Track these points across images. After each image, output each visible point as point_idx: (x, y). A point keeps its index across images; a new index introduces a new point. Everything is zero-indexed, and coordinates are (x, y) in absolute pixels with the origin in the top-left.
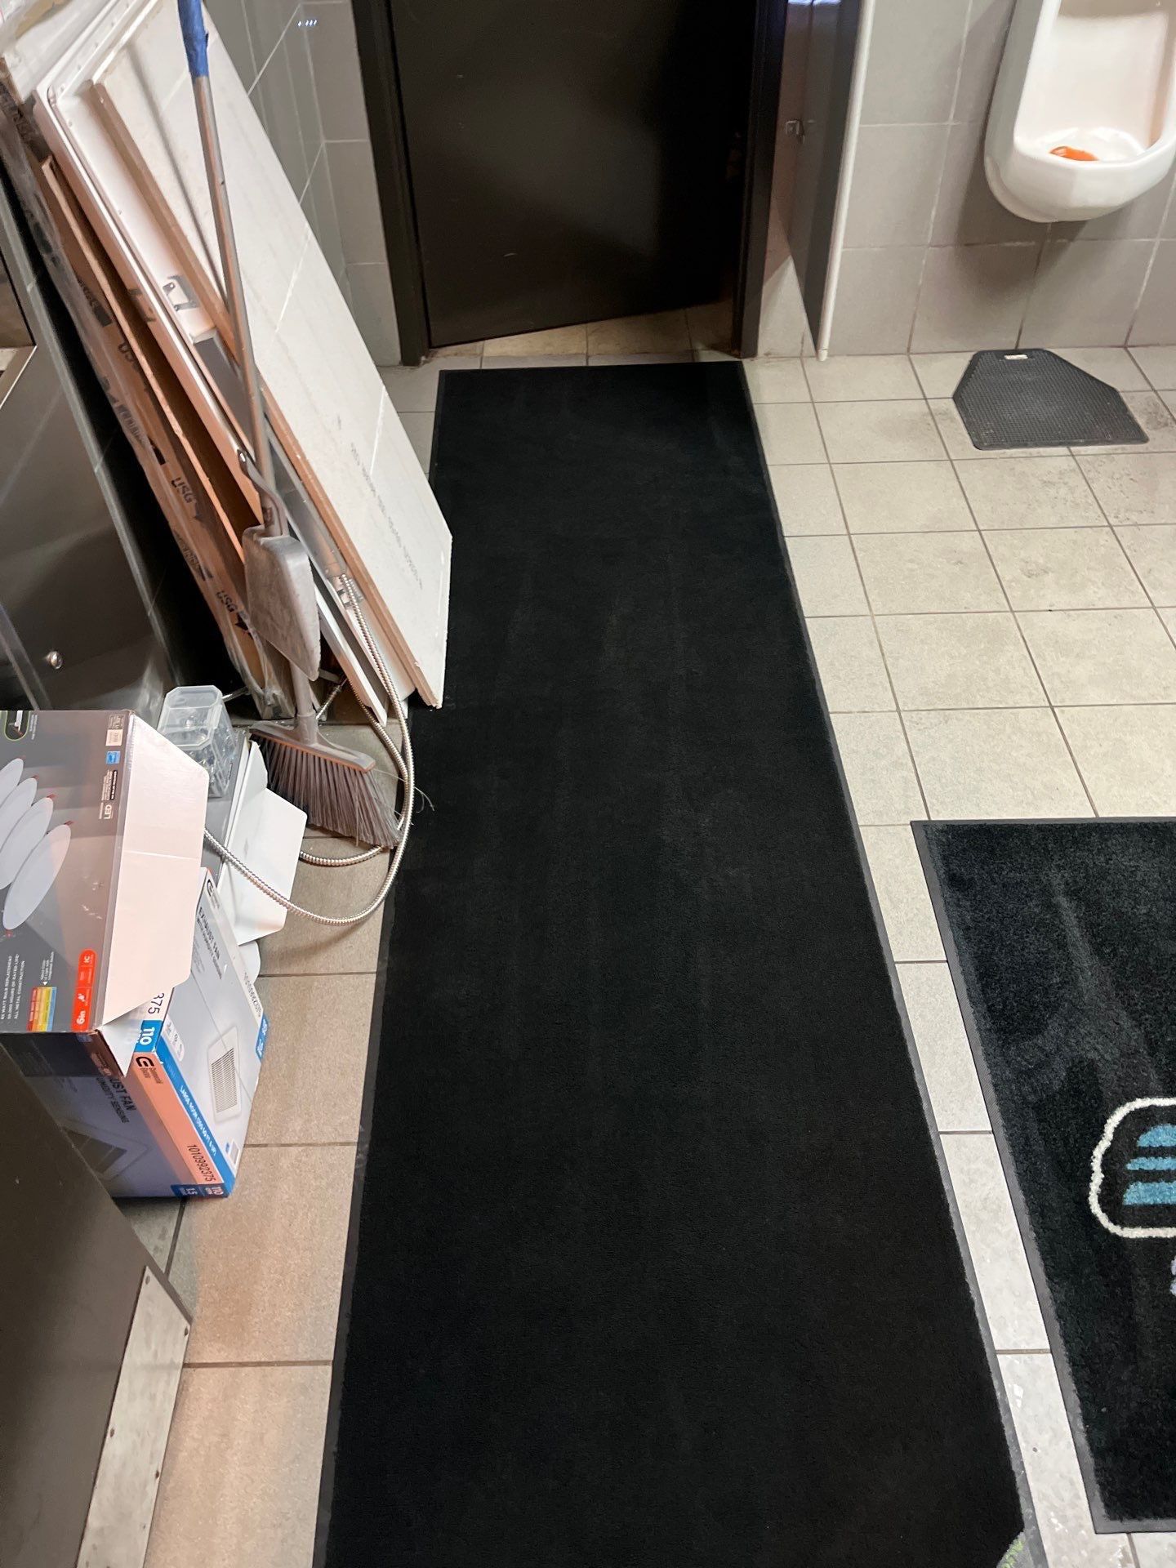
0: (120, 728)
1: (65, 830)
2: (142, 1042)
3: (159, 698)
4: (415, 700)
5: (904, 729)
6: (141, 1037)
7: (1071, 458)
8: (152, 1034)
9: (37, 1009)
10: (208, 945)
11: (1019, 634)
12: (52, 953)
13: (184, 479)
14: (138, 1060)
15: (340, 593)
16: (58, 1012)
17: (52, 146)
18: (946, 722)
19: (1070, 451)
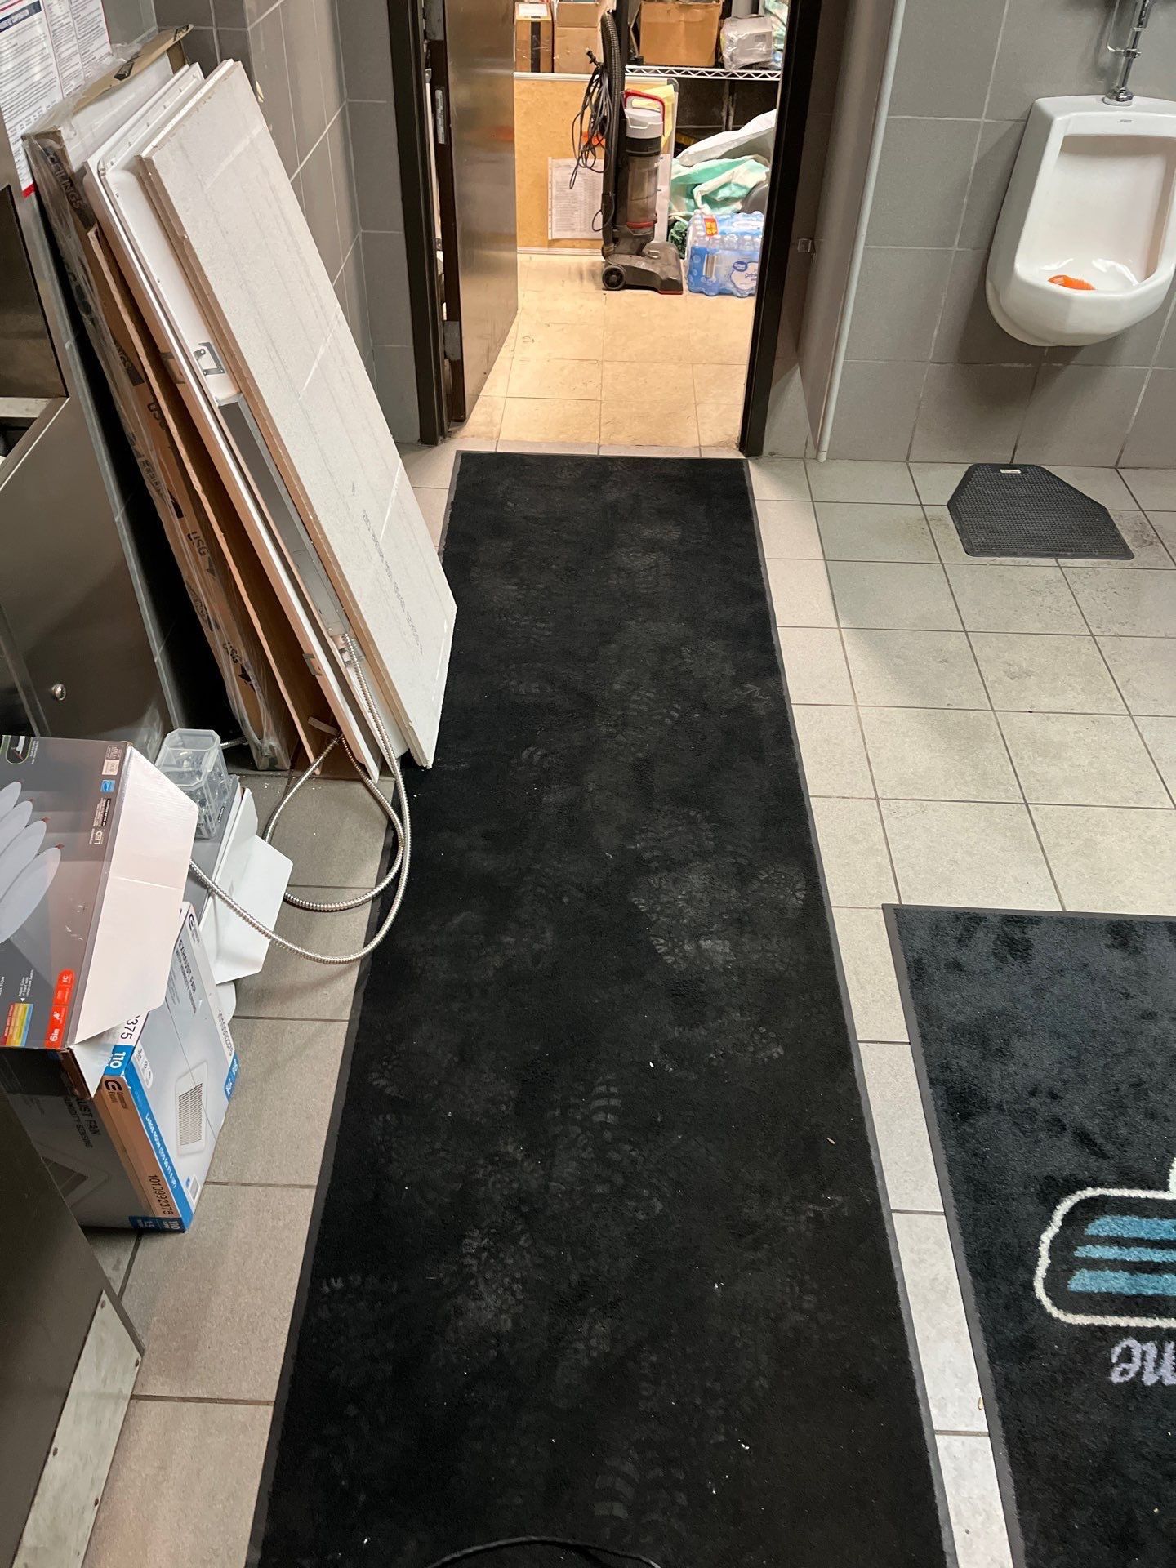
0: (117, 759)
1: (54, 854)
2: (112, 1065)
3: (157, 736)
4: (407, 760)
5: (881, 817)
6: (112, 1060)
7: (1058, 568)
8: (122, 1059)
9: (13, 1024)
10: (185, 977)
11: (998, 732)
12: (32, 971)
13: (200, 533)
14: (106, 1083)
15: (342, 651)
16: (32, 1030)
17: (98, 216)
18: (923, 812)
19: (1057, 562)
